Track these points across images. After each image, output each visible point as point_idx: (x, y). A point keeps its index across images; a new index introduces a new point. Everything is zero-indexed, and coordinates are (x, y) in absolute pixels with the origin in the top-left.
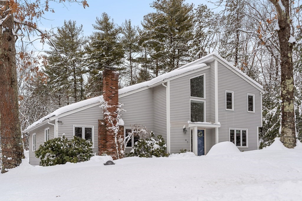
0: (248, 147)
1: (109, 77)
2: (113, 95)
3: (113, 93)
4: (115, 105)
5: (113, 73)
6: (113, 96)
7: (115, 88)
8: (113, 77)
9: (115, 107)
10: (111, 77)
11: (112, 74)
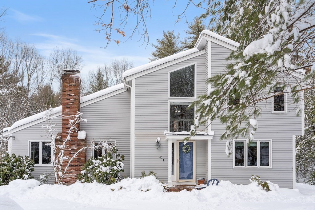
0: (271, 167)
1: (67, 82)
2: (71, 103)
3: (71, 101)
4: (73, 114)
5: (71, 77)
6: (71, 105)
7: (74, 94)
8: (71, 82)
9: (73, 117)
10: (69, 82)
11: (69, 79)
